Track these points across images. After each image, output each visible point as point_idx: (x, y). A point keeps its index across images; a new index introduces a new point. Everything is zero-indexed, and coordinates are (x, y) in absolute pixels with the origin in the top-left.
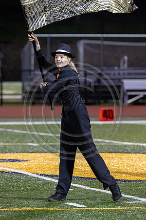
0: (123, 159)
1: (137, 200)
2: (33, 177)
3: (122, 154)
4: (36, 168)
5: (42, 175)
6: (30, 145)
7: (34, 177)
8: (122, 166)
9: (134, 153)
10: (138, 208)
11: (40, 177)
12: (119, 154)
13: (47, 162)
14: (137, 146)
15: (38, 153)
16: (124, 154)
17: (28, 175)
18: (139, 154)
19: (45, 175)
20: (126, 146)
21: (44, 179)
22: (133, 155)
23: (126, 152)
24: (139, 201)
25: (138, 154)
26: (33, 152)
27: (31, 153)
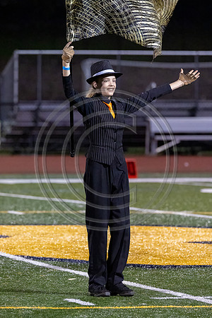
0: (150, 235)
1: (171, 295)
2: (16, 261)
3: (148, 227)
4: (20, 248)
5: (29, 258)
6: (11, 214)
7: (18, 261)
8: (147, 245)
9: (165, 226)
10: (171, 306)
11: (26, 261)
12: (143, 227)
13: (36, 238)
14: (171, 215)
15: (24, 225)
16: (152, 228)
17: (8, 258)
18: (173, 228)
19: (34, 259)
20: (154, 215)
21: (32, 264)
22: (165, 229)
23: (153, 224)
24: (174, 296)
25: (171, 228)
26: (17, 224)
27: (13, 225)
